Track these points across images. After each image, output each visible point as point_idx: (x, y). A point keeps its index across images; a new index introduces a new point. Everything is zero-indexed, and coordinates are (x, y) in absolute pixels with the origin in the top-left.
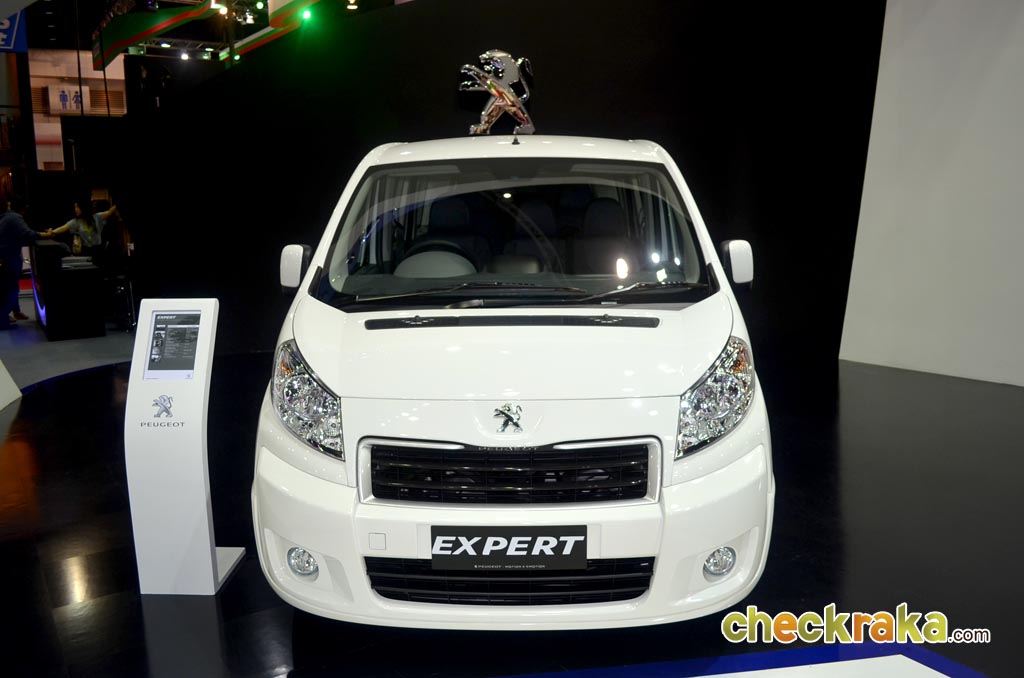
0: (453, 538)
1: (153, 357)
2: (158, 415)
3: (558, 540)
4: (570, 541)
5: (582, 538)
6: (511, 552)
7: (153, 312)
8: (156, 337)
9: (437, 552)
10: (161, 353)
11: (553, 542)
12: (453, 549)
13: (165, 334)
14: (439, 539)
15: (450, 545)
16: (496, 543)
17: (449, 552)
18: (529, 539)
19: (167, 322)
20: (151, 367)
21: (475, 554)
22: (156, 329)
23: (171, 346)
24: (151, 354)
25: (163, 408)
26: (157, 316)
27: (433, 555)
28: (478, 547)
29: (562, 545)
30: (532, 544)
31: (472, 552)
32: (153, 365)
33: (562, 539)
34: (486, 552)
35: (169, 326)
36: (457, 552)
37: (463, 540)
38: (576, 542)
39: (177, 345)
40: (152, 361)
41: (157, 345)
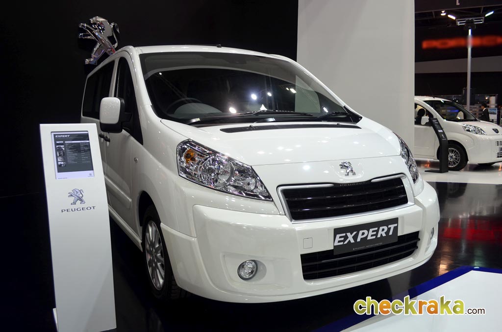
0: (344, 234)
1: (59, 163)
2: (74, 203)
3: (388, 227)
4: (392, 226)
5: (396, 225)
6: (369, 238)
7: (52, 132)
8: (58, 150)
9: (337, 244)
10: (65, 160)
11: (386, 228)
12: (344, 241)
13: (65, 147)
14: (338, 236)
15: (343, 239)
16: (363, 234)
17: (342, 243)
18: (376, 229)
19: (64, 139)
20: (59, 171)
21: (354, 242)
22: (56, 144)
23: (72, 156)
24: (57, 162)
25: (77, 198)
26: (55, 135)
27: (334, 246)
28: (355, 238)
29: (389, 229)
30: (377, 231)
31: (352, 241)
32: (60, 169)
33: (389, 226)
34: (359, 240)
35: (66, 142)
36: (346, 243)
37: (349, 234)
38: (394, 227)
39: (76, 154)
40: (59, 166)
41: (60, 155)
